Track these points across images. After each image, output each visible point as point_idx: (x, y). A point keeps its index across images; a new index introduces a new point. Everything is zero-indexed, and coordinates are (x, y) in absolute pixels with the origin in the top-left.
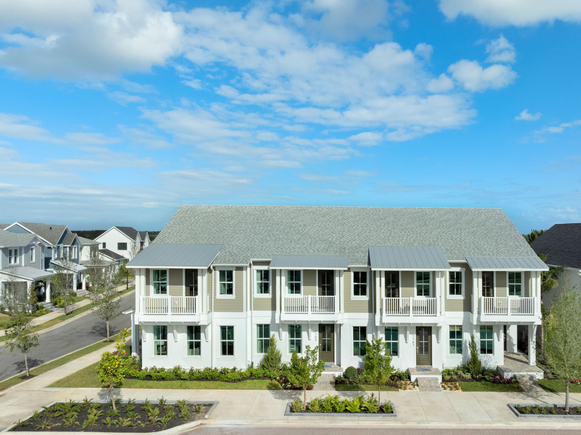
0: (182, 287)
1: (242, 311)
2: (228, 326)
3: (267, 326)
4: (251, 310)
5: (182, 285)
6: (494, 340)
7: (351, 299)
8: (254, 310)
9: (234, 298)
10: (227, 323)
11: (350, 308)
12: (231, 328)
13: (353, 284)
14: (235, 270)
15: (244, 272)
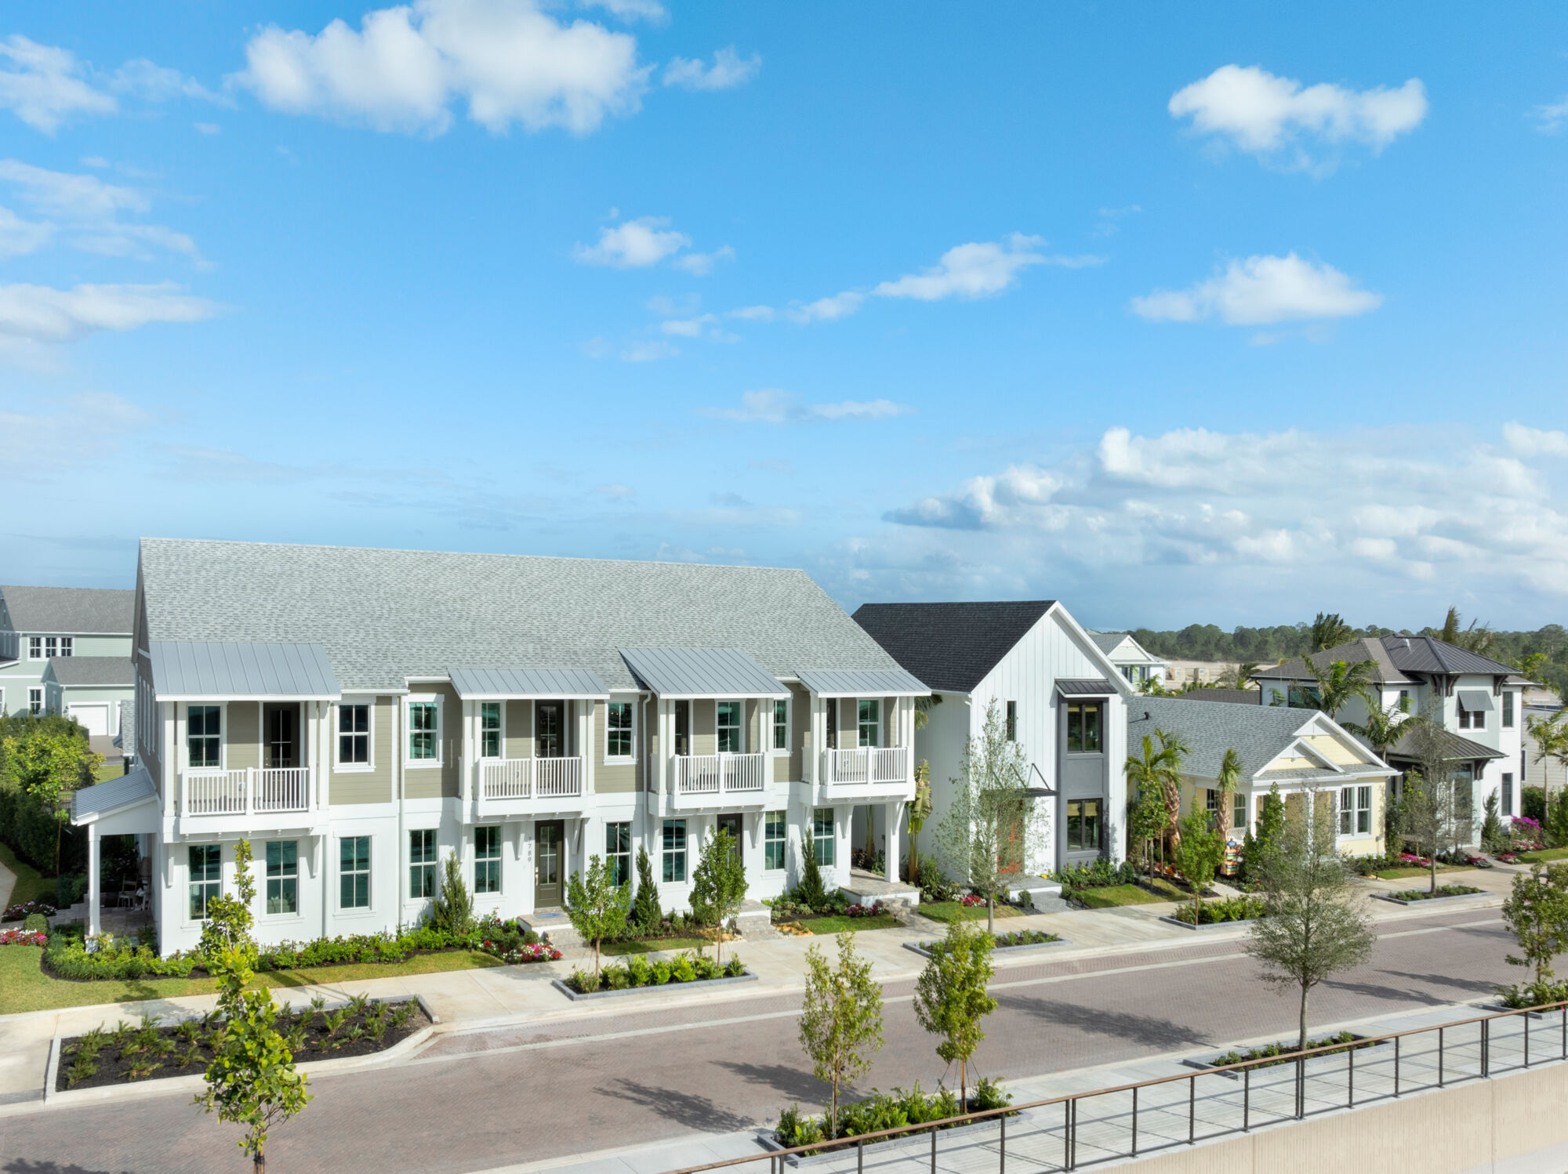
0: (258, 749)
1: (390, 801)
2: (357, 838)
3: (430, 835)
4: (400, 797)
5: (258, 742)
6: (835, 837)
7: (606, 764)
8: (406, 798)
9: (373, 771)
10: (355, 831)
11: (606, 782)
12: (364, 843)
13: (607, 729)
14: (376, 704)
15: (395, 708)
